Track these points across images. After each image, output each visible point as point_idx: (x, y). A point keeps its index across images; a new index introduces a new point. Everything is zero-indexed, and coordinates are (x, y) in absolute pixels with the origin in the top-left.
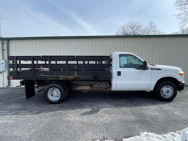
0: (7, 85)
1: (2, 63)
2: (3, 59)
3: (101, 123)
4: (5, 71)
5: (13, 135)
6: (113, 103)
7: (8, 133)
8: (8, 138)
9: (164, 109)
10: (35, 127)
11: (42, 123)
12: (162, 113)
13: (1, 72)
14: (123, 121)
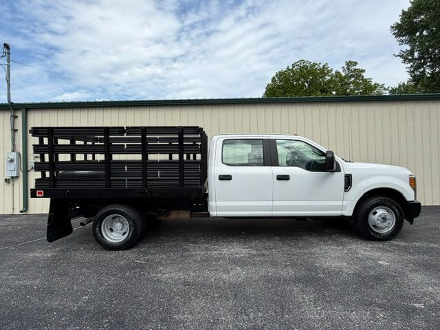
0: (22, 208)
1: (12, 161)
2: (13, 151)
3: (224, 283)
4: (17, 177)
5: (44, 307)
6: (253, 244)
7: (33, 304)
8: (35, 312)
9: (360, 255)
10: (88, 292)
11: (102, 285)
12: (354, 263)
13: (9, 179)
14: (268, 280)
